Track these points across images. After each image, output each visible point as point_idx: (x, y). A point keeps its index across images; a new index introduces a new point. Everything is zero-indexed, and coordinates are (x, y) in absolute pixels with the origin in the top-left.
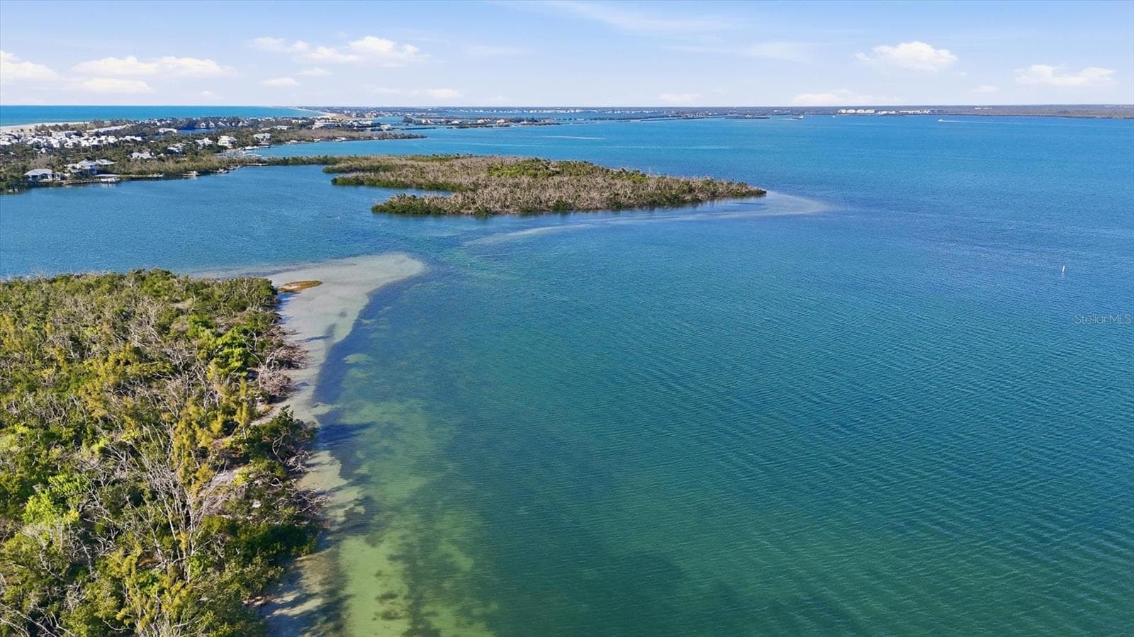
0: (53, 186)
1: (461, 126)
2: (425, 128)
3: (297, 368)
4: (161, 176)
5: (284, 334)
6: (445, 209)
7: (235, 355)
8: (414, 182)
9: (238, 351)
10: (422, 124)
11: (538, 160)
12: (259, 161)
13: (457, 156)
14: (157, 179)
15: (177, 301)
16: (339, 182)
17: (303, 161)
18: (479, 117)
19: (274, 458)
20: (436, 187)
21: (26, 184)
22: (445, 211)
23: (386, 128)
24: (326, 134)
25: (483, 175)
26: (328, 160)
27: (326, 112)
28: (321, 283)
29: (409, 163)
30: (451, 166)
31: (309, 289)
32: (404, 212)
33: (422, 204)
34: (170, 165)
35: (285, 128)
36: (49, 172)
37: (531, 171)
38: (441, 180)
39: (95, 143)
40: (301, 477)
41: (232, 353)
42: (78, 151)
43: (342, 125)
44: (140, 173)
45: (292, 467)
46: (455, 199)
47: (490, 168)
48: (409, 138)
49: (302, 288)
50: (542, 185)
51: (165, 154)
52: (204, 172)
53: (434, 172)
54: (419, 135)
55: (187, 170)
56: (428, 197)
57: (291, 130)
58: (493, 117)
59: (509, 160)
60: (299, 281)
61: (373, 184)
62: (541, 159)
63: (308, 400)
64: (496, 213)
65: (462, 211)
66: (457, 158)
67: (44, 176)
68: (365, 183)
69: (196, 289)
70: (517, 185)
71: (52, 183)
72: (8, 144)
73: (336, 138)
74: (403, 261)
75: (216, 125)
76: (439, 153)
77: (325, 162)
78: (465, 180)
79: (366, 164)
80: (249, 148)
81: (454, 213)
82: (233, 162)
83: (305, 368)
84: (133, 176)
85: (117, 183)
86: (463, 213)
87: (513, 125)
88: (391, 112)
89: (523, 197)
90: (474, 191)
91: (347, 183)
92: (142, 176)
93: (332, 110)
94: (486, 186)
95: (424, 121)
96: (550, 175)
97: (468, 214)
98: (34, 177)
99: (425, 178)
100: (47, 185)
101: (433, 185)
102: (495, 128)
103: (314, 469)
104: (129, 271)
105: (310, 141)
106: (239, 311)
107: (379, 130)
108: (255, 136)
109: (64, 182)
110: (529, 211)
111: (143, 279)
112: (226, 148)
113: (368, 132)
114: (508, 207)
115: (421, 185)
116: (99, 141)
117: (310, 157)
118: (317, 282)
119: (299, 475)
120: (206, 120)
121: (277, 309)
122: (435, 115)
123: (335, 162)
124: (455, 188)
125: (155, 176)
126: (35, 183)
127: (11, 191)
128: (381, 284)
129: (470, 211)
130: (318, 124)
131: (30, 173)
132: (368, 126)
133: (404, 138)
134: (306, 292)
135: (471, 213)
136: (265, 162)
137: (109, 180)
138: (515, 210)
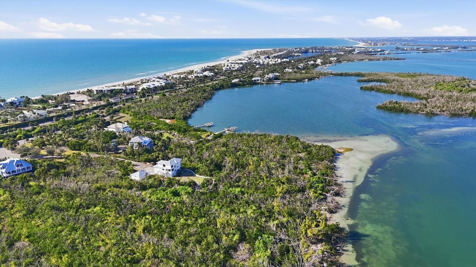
0: (260, 84)
1: (425, 51)
2: (405, 53)
3: (342, 197)
4: (295, 81)
5: (337, 176)
6: (411, 110)
7: (319, 187)
8: (397, 91)
9: (321, 185)
10: (404, 50)
11: (465, 79)
12: (331, 74)
13: (420, 74)
14: (294, 82)
15: (299, 152)
16: (363, 88)
17: (349, 74)
18: (434, 44)
19: (332, 244)
20: (407, 95)
21: (252, 83)
22: (411, 111)
23: (387, 53)
24: (360, 57)
25: (433, 89)
26: (359, 74)
27: (360, 42)
28: (353, 150)
29: (396, 78)
30: (416, 81)
31: (348, 152)
32: (391, 110)
33: (400, 106)
34: (298, 76)
35: (342, 53)
36: (259, 78)
37: (459, 88)
38: (411, 91)
39: (274, 63)
40: (341, 256)
41: (319, 186)
42: (268, 66)
43: (367, 51)
44: (289, 79)
45: (338, 250)
46: (416, 104)
47: (437, 83)
48: (397, 60)
49: (345, 152)
50: (464, 98)
51: (297, 69)
52: (310, 79)
53: (408, 85)
54: (402, 58)
55: (304, 79)
56: (404, 101)
57: (345, 55)
58: (442, 44)
59: (448, 79)
60: (344, 147)
61: (378, 90)
62: (466, 77)
63: (345, 215)
64: (437, 115)
65: (419, 112)
66: (420, 75)
67: (258, 80)
68: (375, 90)
69: (306, 148)
70: (450, 97)
71: (260, 83)
72: (247, 62)
73: (364, 60)
74: (389, 141)
75: (316, 51)
76: (412, 72)
77: (358, 75)
78: (422, 91)
79: (376, 78)
80: (328, 65)
81: (415, 113)
82: (321, 74)
83: (345, 197)
84: (286, 81)
85: (280, 84)
86: (419, 113)
87: (453, 51)
88: (390, 41)
89: (453, 106)
90: (426, 99)
91: (367, 89)
92: (289, 81)
93: (363, 40)
94: (433, 97)
95: (405, 48)
96: (470, 91)
97: (422, 114)
98: (255, 80)
99: (402, 88)
100: (258, 84)
101: (406, 93)
102: (443, 52)
103: (346, 253)
104: (285, 135)
105: (352, 61)
106: (321, 161)
107: (383, 54)
108: (331, 59)
109: (264, 82)
110: (455, 115)
111: (289, 139)
112: (318, 65)
113: (378, 56)
114: (444, 111)
115: (400, 93)
116: (275, 62)
117: (352, 73)
118: (351, 149)
119: (340, 254)
120: (312, 48)
121: (335, 162)
122: (412, 43)
123: (363, 75)
124: (418, 97)
125: (293, 81)
126: (255, 83)
127: (248, 86)
128: (378, 154)
129: (423, 112)
130: (357, 51)
131: (253, 79)
132: (379, 52)
133: (395, 60)
134: (346, 154)
135: (424, 114)
136: (334, 74)
137: (278, 82)
138: (447, 114)
